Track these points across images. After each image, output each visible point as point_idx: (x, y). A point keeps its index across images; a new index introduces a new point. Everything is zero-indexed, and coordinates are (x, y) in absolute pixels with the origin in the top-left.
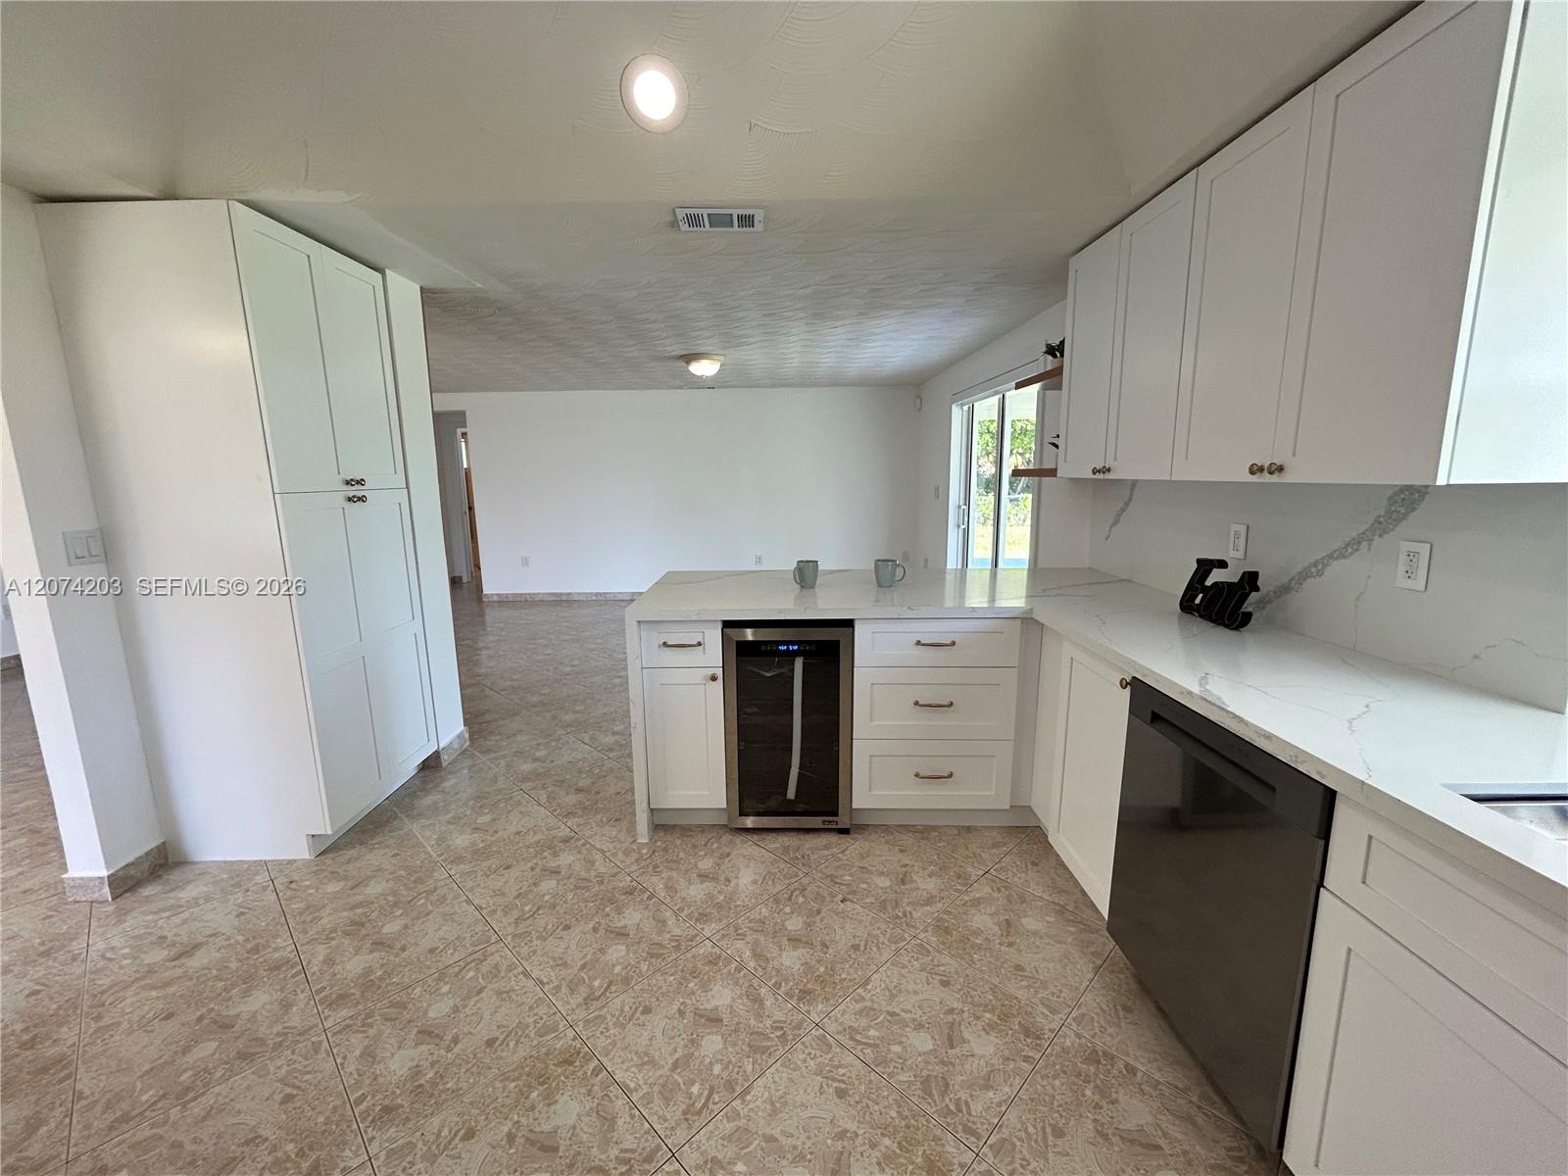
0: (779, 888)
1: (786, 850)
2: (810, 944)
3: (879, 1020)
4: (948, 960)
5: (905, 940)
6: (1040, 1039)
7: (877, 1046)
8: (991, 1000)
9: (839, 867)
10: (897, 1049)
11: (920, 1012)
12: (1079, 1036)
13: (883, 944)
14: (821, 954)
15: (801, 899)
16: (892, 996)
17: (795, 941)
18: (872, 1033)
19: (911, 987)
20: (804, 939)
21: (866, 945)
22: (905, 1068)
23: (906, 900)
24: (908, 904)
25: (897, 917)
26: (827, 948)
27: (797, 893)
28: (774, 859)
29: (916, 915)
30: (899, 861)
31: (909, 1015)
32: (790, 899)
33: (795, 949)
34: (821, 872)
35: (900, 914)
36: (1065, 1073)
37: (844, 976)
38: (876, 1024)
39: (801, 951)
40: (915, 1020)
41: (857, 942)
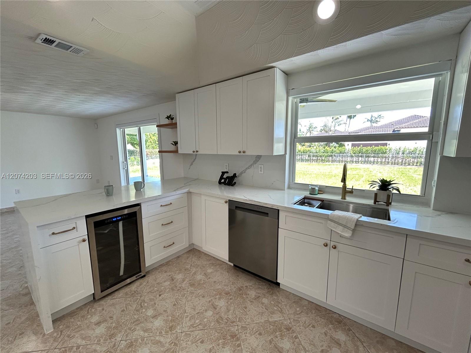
0: (134, 306)
1: (126, 294)
2: (160, 314)
3: (196, 317)
4: (199, 291)
5: (186, 294)
6: (230, 293)
7: (201, 323)
8: (215, 293)
9: (150, 287)
10: (206, 320)
11: (203, 308)
12: (235, 287)
13: (181, 299)
14: (166, 314)
15: (146, 304)
16: (194, 309)
17: (155, 317)
18: (197, 321)
19: (197, 303)
20: (157, 314)
21: (177, 302)
22: (211, 322)
23: (178, 284)
24: (179, 285)
25: (179, 290)
26: (166, 311)
27: (142, 303)
28: (125, 299)
29: (183, 286)
30: (167, 275)
31: (202, 310)
32: (142, 307)
33: (157, 319)
34: (145, 292)
35: (179, 288)
36: (238, 296)
37: (178, 314)
38: (196, 319)
39: (159, 318)
40: (204, 310)
41: (174, 303)
